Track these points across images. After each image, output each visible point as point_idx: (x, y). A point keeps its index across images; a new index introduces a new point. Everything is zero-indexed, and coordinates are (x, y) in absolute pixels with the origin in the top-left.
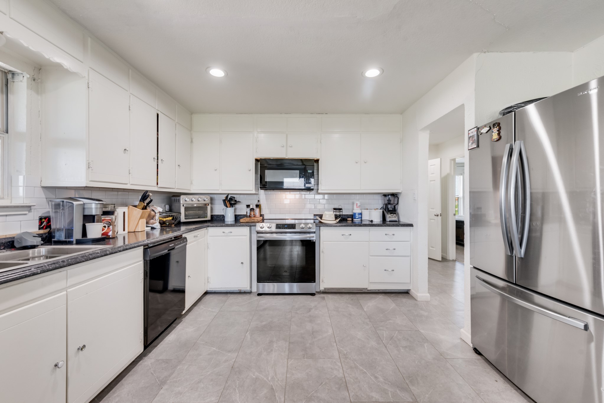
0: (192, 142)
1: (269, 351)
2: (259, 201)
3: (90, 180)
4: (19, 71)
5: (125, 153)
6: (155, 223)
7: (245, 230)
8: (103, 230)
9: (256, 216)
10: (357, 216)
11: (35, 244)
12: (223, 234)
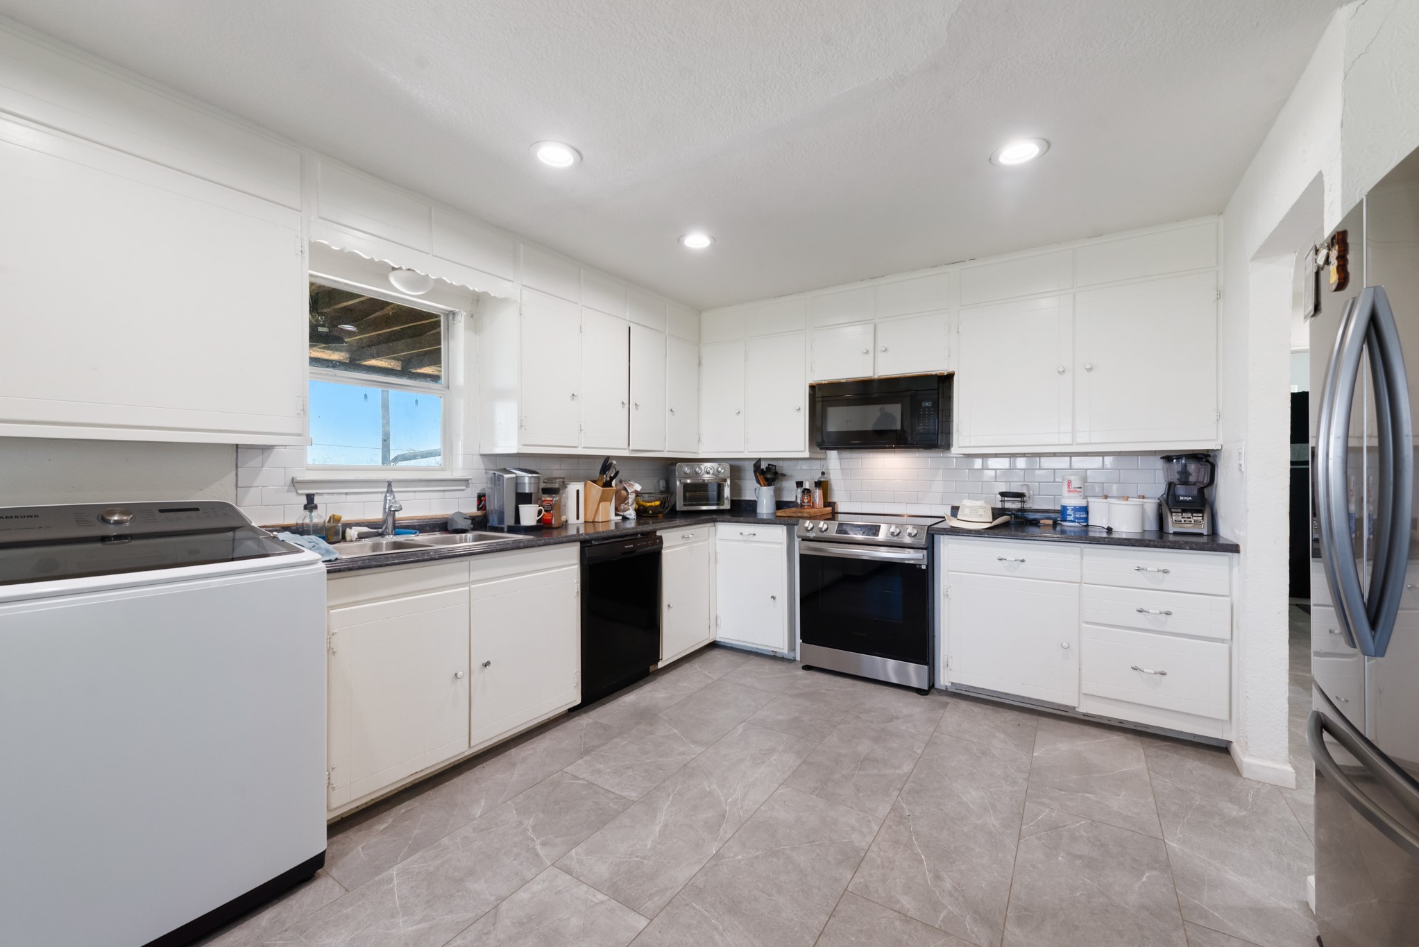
0: (700, 364)
1: (758, 762)
2: (823, 473)
3: (523, 443)
4: (457, 310)
5: (573, 399)
6: (628, 509)
7: (780, 532)
8: (539, 515)
9: (815, 505)
10: (1071, 515)
11: (464, 527)
12: (741, 537)
